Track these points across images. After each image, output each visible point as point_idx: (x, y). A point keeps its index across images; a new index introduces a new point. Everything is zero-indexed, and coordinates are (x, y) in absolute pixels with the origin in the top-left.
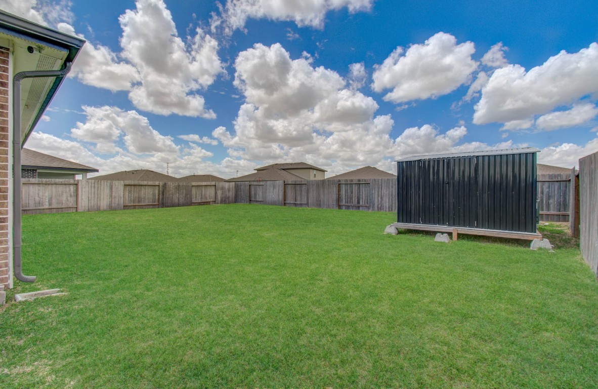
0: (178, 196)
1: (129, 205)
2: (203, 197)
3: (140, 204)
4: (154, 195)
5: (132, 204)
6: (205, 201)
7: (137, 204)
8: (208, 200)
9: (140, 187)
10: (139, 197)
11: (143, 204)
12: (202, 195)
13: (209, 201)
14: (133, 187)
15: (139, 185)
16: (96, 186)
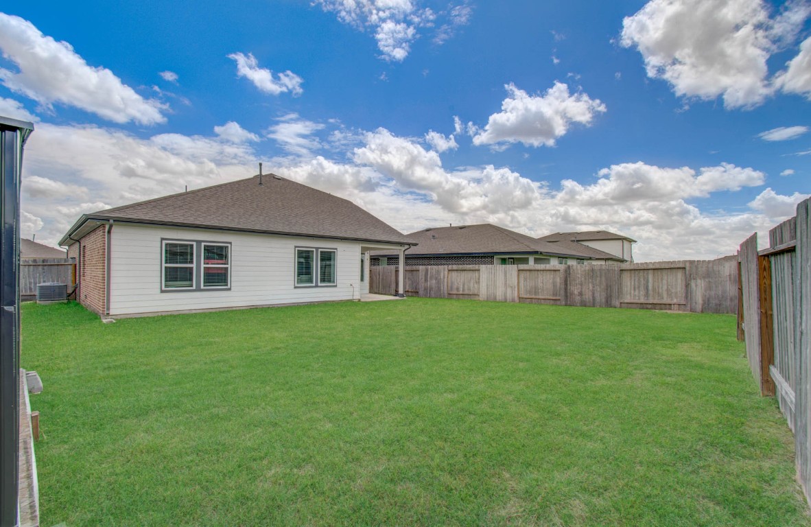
0: (591, 288)
1: (525, 296)
2: (651, 292)
3: (538, 297)
4: (554, 284)
5: (528, 296)
6: (655, 302)
7: (533, 296)
8: (666, 300)
9: (536, 272)
10: (535, 288)
11: (541, 297)
12: (647, 288)
13: (669, 301)
14: (528, 273)
15: (535, 270)
16: (493, 272)
